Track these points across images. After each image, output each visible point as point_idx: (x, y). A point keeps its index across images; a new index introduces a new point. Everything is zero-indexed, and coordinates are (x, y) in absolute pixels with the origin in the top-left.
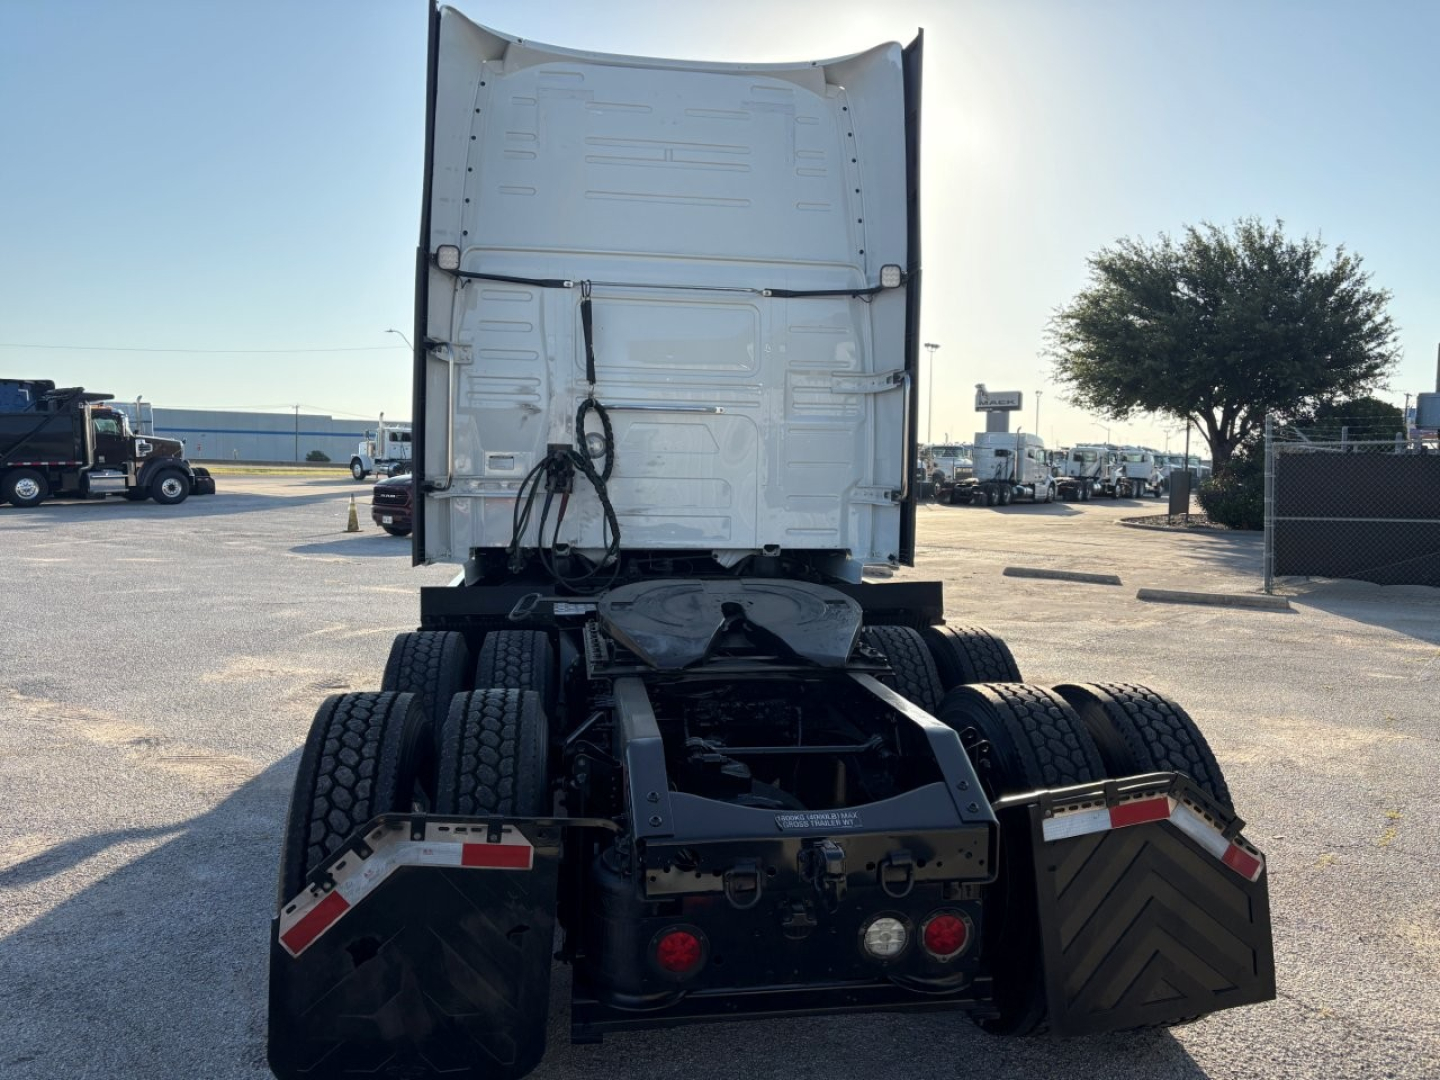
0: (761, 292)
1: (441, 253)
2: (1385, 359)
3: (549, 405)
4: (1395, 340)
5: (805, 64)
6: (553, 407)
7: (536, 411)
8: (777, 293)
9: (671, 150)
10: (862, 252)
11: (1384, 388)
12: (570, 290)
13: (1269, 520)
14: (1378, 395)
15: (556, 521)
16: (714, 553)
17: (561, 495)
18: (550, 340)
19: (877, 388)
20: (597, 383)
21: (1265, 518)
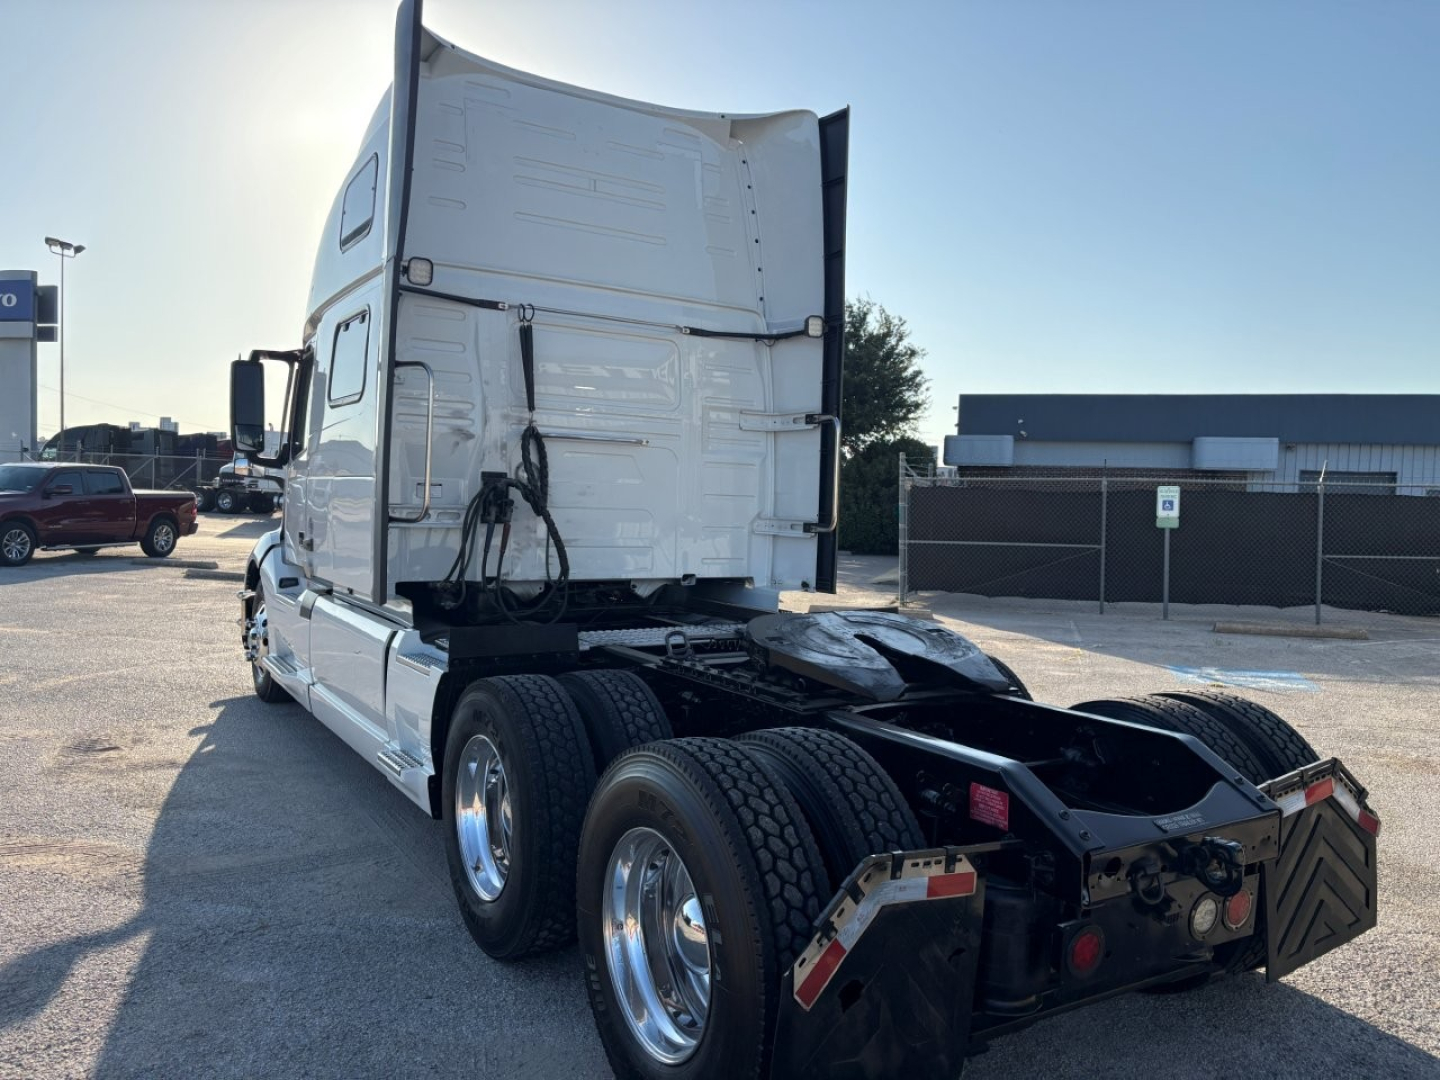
0: (681, 329)
1: (413, 265)
2: (917, 406)
3: (484, 431)
4: (927, 389)
5: (714, 114)
6: (487, 434)
7: (470, 436)
8: (695, 332)
9: (595, 181)
10: (761, 299)
11: (915, 430)
12: (504, 313)
13: (903, 543)
14: (910, 434)
15: (499, 553)
16: (632, 583)
17: (502, 526)
18: (485, 363)
19: (778, 427)
20: (537, 410)
21: (900, 541)
